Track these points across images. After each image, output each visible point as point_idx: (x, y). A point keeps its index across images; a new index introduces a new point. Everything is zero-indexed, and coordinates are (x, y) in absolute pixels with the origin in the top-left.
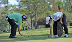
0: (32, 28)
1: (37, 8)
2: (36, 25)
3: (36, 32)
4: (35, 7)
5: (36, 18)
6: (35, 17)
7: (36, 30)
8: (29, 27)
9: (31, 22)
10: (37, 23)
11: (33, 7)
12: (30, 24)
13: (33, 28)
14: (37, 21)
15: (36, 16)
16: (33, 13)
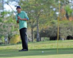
0: (32, 41)
1: (39, 15)
2: (37, 37)
3: (37, 45)
4: (37, 14)
5: (38, 28)
6: (36, 26)
7: (38, 43)
8: (28, 40)
9: (32, 34)
10: (39, 34)
11: (35, 14)
12: (31, 35)
13: (35, 40)
14: (39, 31)
15: (39, 25)
16: (34, 21)
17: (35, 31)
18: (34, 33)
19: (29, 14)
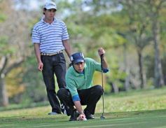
17: (148, 58)
18: (146, 62)
19: (130, 6)
